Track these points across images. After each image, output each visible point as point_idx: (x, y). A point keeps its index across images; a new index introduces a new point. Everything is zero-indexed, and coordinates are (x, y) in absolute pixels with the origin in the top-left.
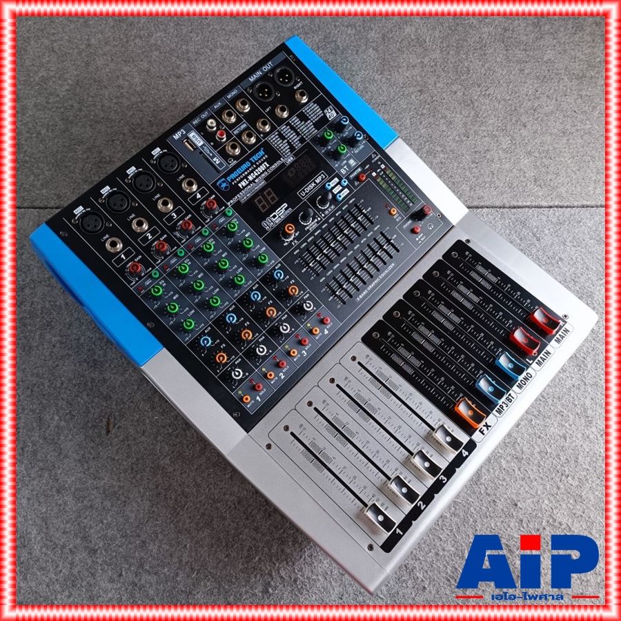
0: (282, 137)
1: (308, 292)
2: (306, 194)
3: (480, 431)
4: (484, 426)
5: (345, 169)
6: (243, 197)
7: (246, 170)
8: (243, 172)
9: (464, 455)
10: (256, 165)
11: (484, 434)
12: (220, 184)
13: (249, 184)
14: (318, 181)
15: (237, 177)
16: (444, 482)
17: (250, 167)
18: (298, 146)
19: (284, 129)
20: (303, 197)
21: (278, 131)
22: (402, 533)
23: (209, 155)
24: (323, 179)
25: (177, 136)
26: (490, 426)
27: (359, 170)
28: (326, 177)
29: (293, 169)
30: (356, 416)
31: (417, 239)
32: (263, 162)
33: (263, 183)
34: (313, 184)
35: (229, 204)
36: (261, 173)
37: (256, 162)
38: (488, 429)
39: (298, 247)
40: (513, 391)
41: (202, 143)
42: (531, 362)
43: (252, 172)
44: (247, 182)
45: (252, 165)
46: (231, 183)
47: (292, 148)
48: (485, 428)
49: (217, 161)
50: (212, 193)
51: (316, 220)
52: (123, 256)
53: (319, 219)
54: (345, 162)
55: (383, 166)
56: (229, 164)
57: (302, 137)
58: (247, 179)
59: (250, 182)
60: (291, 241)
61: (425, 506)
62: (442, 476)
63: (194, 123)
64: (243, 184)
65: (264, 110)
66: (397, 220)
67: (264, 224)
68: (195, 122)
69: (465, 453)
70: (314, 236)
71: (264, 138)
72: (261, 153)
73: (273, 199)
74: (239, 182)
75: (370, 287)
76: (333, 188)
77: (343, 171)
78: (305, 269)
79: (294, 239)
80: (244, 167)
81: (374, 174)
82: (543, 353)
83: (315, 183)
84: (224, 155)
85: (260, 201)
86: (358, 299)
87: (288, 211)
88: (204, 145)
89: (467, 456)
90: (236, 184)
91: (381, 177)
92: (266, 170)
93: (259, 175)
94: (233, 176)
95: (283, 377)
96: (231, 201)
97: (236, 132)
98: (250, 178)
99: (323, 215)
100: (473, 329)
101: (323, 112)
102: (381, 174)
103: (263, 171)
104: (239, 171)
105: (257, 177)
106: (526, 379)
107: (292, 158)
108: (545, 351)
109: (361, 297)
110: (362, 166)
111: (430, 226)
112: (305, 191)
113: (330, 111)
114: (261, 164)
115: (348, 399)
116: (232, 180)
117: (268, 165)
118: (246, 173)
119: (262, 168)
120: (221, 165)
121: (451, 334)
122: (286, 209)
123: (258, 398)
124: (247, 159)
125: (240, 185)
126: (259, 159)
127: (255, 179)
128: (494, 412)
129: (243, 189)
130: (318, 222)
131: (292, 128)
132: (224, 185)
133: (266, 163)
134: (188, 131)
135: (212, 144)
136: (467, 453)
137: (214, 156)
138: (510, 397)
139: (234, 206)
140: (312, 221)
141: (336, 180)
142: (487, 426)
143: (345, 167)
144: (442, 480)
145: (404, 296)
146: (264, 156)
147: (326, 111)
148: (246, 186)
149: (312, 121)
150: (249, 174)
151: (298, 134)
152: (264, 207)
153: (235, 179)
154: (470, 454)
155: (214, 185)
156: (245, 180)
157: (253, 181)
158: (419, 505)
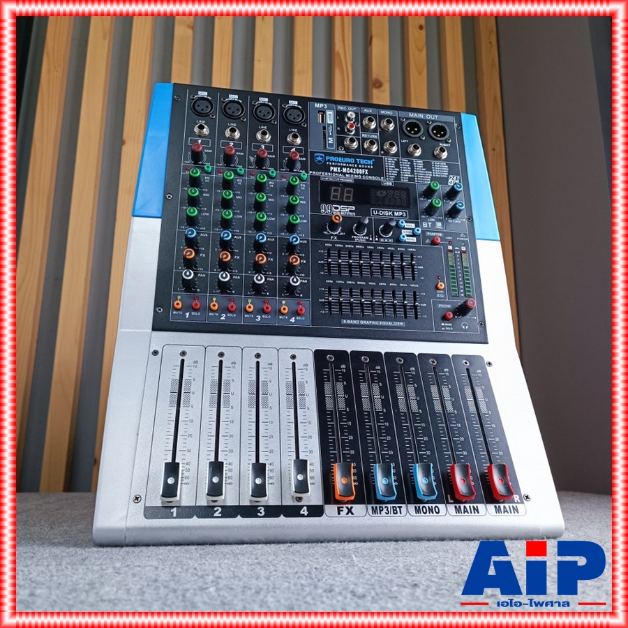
0: (397, 165)
1: (308, 280)
2: (378, 215)
3: (339, 508)
4: (347, 508)
5: (428, 225)
6: (325, 176)
7: (346, 163)
8: (343, 163)
9: (302, 512)
10: (358, 166)
11: (339, 514)
12: (318, 156)
13: (339, 173)
14: (396, 214)
15: (335, 162)
16: (259, 514)
17: (352, 164)
18: (404, 180)
19: (405, 162)
20: (373, 214)
21: (398, 159)
22: (175, 515)
23: (329, 133)
24: (402, 216)
25: (317, 105)
26: (352, 514)
27: (441, 235)
28: (406, 217)
29: (384, 192)
30: (246, 395)
31: (443, 324)
32: (364, 168)
33: (351, 181)
34: (390, 213)
35: (311, 172)
36: (356, 174)
37: (360, 164)
38: (347, 514)
39: (333, 243)
40: (407, 507)
41: (332, 122)
42: (450, 501)
43: (350, 168)
44: (339, 171)
45: (354, 164)
46: (326, 162)
47: (398, 177)
48: (346, 510)
49: (331, 141)
50: (305, 156)
51: (367, 238)
52: (200, 141)
53: (371, 239)
54: (433, 220)
55: (464, 249)
56: (338, 149)
57: (414, 177)
58: (341, 169)
59: (342, 173)
60: (333, 235)
61: (220, 515)
62: (263, 509)
63: (339, 107)
64: (335, 169)
65: (401, 139)
66: (438, 295)
67: (323, 205)
68: (341, 108)
69: (304, 511)
70: (355, 247)
71: (382, 155)
72: (371, 162)
73: (348, 198)
74: (333, 166)
75: (365, 322)
76: (404, 228)
77: (425, 225)
78: (322, 262)
79: (336, 235)
80: (347, 160)
81: (450, 248)
82: (471, 505)
83: (393, 213)
84: (340, 142)
85: (336, 191)
86: (345, 321)
87: (351, 214)
88: (332, 125)
89: (303, 516)
90: (329, 166)
91: (455, 255)
92: (362, 175)
93: (353, 174)
94: (332, 158)
95: (222, 318)
96: (314, 172)
97: (365, 136)
98: (344, 170)
99: (377, 239)
100: (423, 427)
101: (448, 176)
102: (456, 252)
103: (359, 174)
104: (340, 159)
105: (350, 173)
106: (431, 510)
107: (391, 184)
108: (475, 505)
109: (349, 321)
110: (446, 234)
111: (465, 325)
112: (378, 212)
113: (455, 178)
114: (362, 168)
115: (255, 378)
116: (329, 161)
117: (366, 173)
118: (345, 165)
119: (361, 171)
120: (331, 145)
121: (398, 413)
122: (350, 211)
123: (188, 314)
124: (355, 157)
125: (331, 168)
126: (364, 165)
127: (347, 173)
128: (370, 507)
129: (331, 172)
130: (367, 240)
131: (412, 166)
132: (319, 159)
133: (367, 171)
134: (329, 109)
135: (339, 128)
136: (306, 513)
137: (332, 136)
138: (398, 509)
139: (312, 177)
140: (364, 236)
141: (413, 226)
142: (350, 511)
143: (430, 223)
144: (259, 511)
145: (386, 353)
146: (370, 165)
147: (451, 176)
148: (335, 173)
149: (432, 174)
150: (347, 167)
151: (412, 173)
152: (335, 197)
153: (332, 162)
154: (308, 516)
155: (312, 153)
156: (339, 168)
157: (345, 174)
158: (216, 509)
